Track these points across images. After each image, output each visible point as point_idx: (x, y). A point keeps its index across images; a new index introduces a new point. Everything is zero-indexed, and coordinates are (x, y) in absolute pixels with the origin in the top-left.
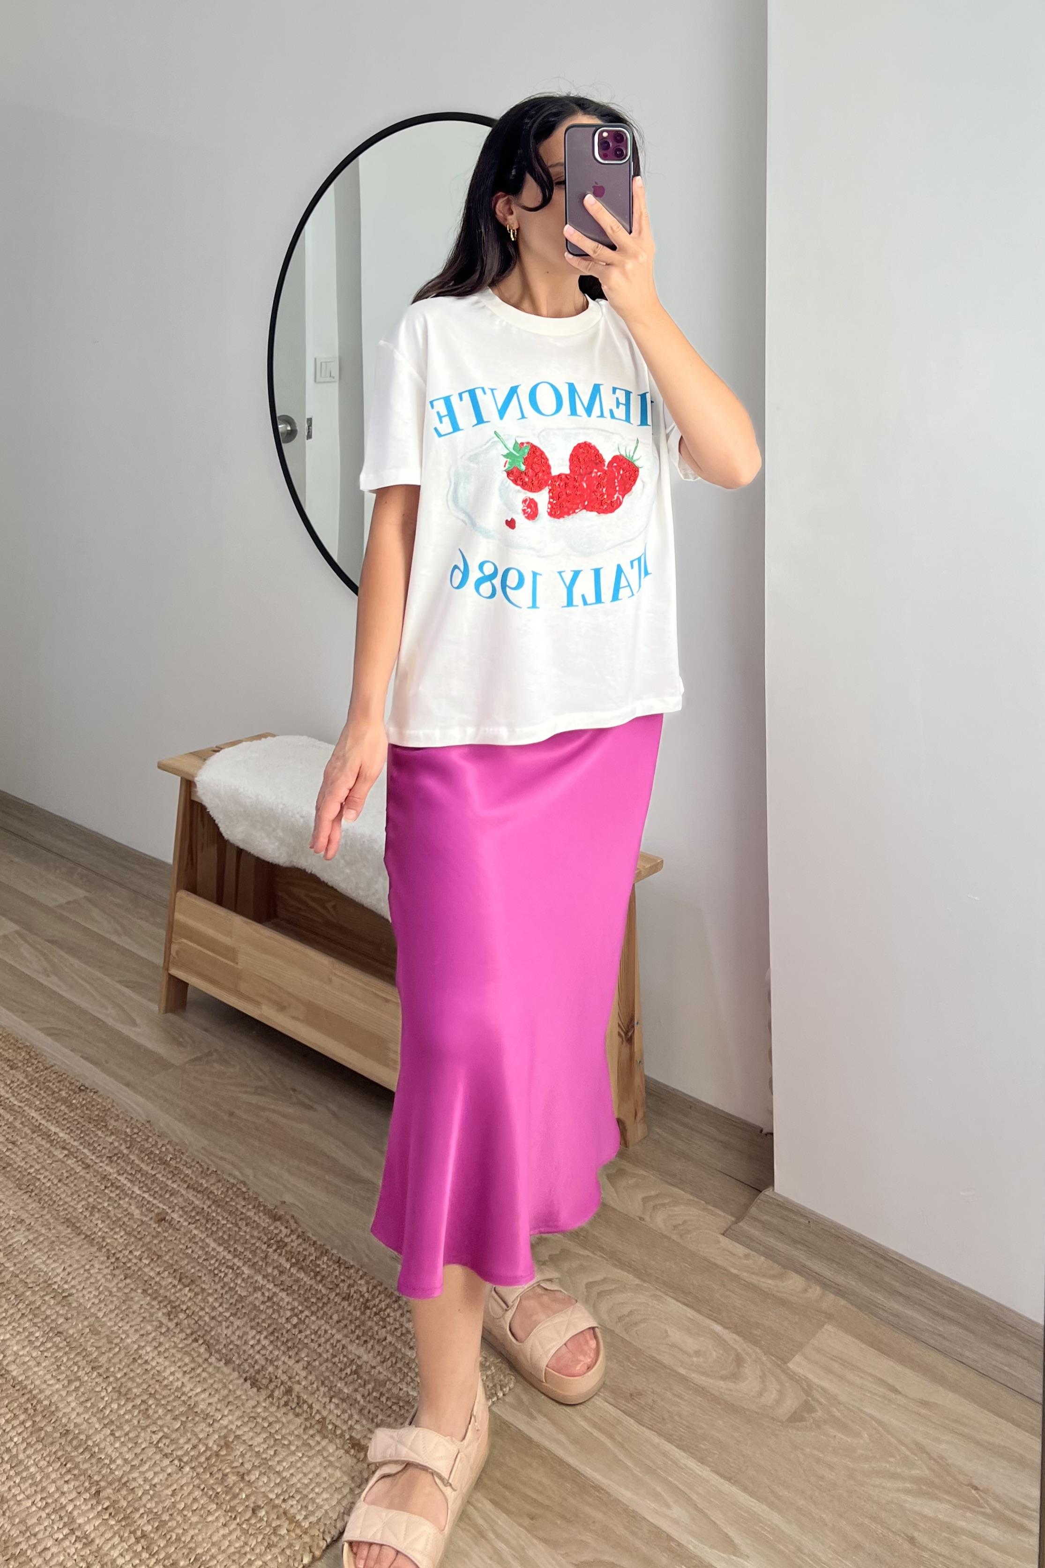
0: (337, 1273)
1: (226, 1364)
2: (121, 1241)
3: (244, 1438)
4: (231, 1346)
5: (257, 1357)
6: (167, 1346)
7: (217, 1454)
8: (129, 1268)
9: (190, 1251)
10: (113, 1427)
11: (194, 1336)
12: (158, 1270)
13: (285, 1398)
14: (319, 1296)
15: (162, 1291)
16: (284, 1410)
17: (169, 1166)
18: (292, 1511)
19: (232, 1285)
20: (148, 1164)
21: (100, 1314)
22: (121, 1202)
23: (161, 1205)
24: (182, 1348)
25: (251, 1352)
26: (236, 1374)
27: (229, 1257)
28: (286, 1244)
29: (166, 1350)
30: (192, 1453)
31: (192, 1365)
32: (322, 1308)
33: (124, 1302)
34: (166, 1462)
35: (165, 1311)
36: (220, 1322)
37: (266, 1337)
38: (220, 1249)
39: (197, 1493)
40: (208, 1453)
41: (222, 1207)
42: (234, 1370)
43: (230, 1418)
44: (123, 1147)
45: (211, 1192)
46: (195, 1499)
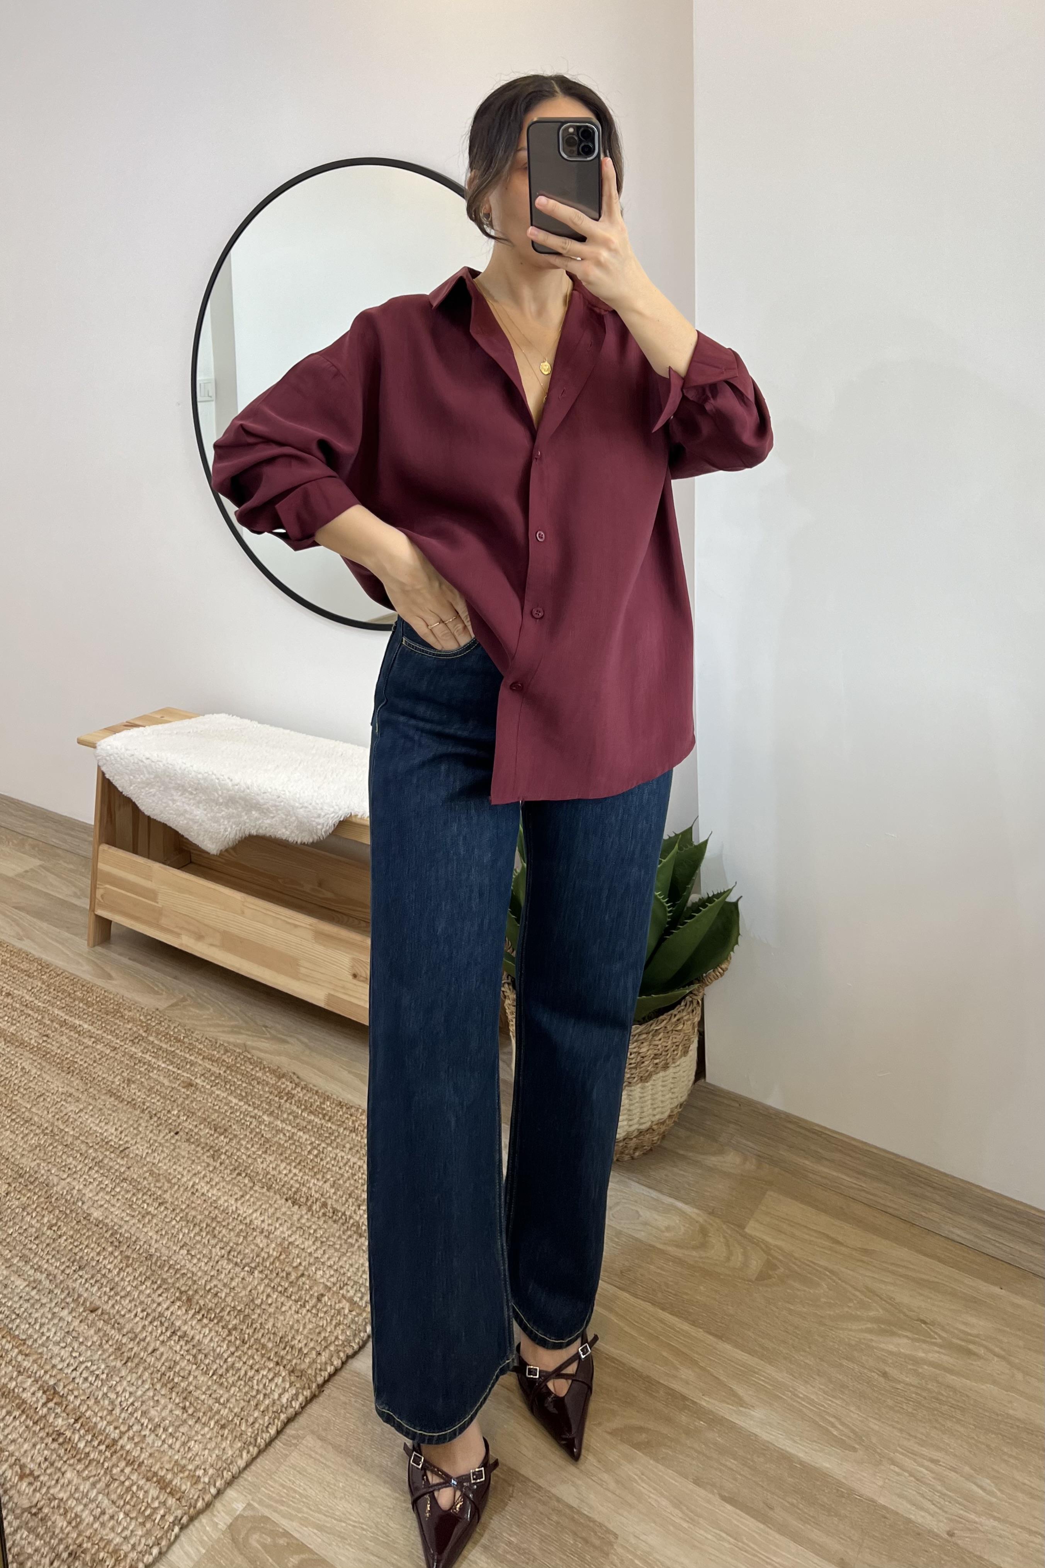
0: (341, 1113)
1: (268, 1190)
2: (159, 1103)
3: (297, 1243)
4: (269, 1176)
5: (292, 1182)
6: (217, 1180)
7: (278, 1258)
8: (171, 1124)
9: (217, 1108)
10: (188, 1247)
11: (237, 1172)
12: (195, 1123)
13: (322, 1211)
14: (330, 1131)
15: (202, 1140)
16: (323, 1219)
17: (184, 1043)
18: (349, 1295)
19: (258, 1130)
20: (166, 1043)
21: (156, 1161)
22: (151, 1074)
23: (185, 1074)
24: (230, 1181)
25: (286, 1179)
26: (278, 1196)
27: (250, 1109)
28: (294, 1096)
29: (217, 1184)
30: (257, 1260)
31: (241, 1193)
32: (335, 1140)
33: (174, 1150)
34: (238, 1269)
35: (208, 1154)
36: (255, 1159)
37: (295, 1167)
38: (242, 1103)
39: (269, 1290)
40: (272, 1260)
41: (236, 1072)
42: (275, 1193)
43: (281, 1229)
44: (141, 1032)
45: (224, 1061)
46: (268, 1296)
